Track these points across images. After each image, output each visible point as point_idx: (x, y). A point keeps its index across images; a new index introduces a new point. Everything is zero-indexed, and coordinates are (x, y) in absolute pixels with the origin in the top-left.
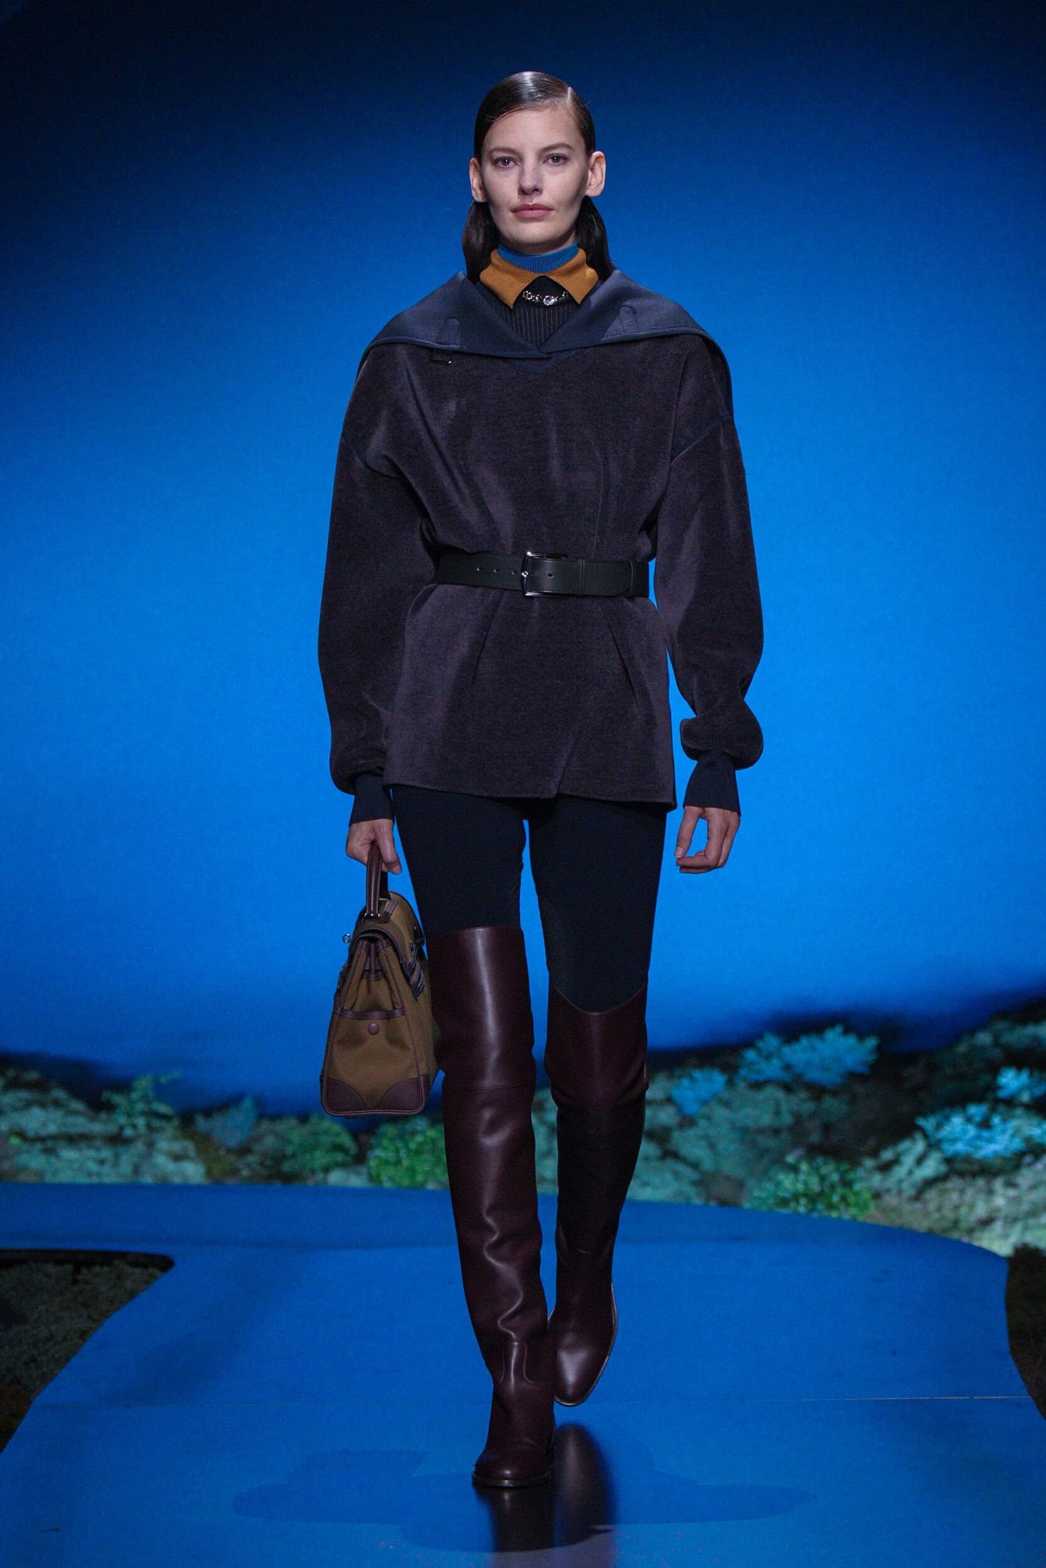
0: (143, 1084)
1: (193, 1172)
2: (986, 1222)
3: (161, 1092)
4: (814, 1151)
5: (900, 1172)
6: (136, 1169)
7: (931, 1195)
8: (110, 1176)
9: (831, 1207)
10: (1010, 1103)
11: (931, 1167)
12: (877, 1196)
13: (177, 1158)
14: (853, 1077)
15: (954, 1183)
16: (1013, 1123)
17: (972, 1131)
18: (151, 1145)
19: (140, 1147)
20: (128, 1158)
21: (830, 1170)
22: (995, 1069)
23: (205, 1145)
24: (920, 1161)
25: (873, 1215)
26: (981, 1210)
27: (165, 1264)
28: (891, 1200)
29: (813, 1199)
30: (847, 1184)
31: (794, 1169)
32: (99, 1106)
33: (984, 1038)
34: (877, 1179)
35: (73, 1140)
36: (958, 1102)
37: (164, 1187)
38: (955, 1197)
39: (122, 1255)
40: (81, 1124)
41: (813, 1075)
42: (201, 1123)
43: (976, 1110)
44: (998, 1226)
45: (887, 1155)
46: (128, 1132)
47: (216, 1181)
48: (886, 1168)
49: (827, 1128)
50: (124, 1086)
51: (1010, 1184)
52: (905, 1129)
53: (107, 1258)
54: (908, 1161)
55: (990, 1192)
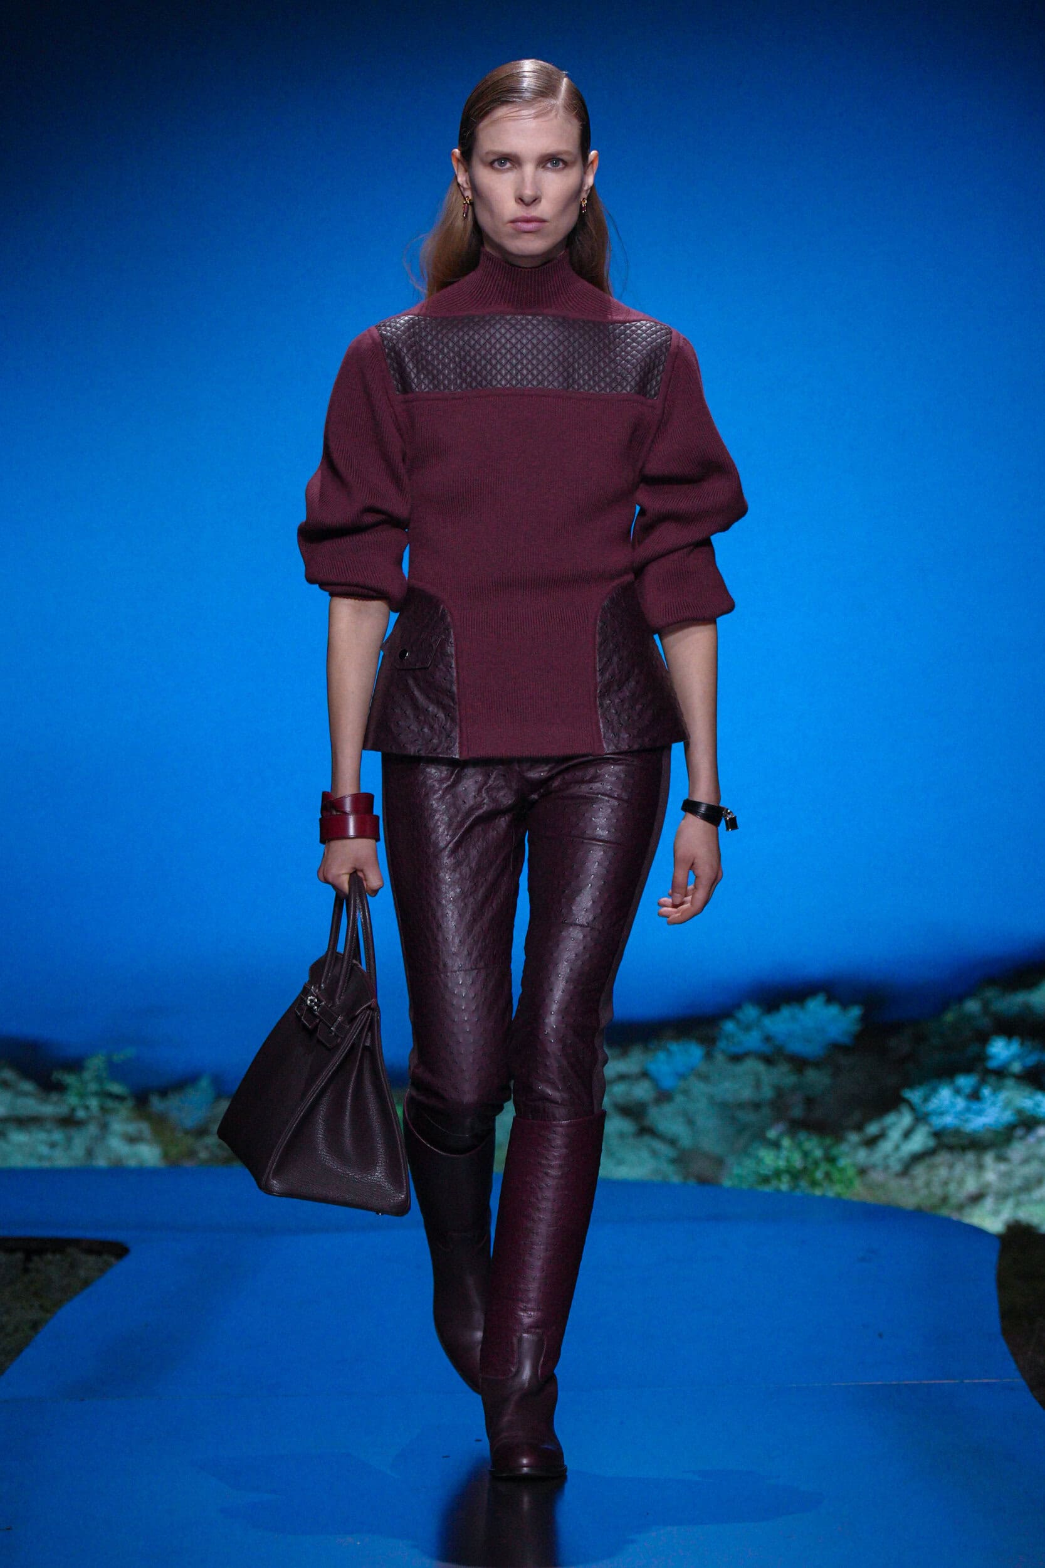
0: (96, 1063)
1: (149, 1154)
2: (977, 1198)
3: (116, 1071)
4: (796, 1126)
5: (886, 1146)
6: (90, 1153)
7: (920, 1171)
8: (62, 1160)
9: (814, 1183)
10: (1001, 1074)
11: (919, 1141)
12: (862, 1171)
13: (132, 1140)
14: (836, 1047)
15: (943, 1157)
16: (1003, 1096)
17: (961, 1103)
18: (104, 1127)
19: (92, 1129)
20: (80, 1141)
21: (814, 1146)
22: (984, 1038)
23: (160, 1126)
24: (907, 1134)
25: (858, 1192)
26: (971, 1185)
27: (120, 1251)
28: (876, 1176)
29: (796, 1176)
30: (831, 1160)
31: (776, 1145)
32: (49, 1086)
33: (972, 1006)
34: (862, 1155)
35: (23, 1122)
36: (947, 1072)
37: (118, 1171)
38: (943, 1172)
39: (75, 1242)
40: (31, 1105)
41: (796, 1047)
42: (157, 1104)
43: (965, 1082)
44: (989, 1203)
45: (872, 1129)
46: (81, 1114)
47: (172, 1163)
48: (872, 1142)
49: (810, 1102)
50: (75, 1065)
51: (1001, 1158)
52: (891, 1102)
53: (59, 1245)
54: (895, 1135)
55: (980, 1167)
